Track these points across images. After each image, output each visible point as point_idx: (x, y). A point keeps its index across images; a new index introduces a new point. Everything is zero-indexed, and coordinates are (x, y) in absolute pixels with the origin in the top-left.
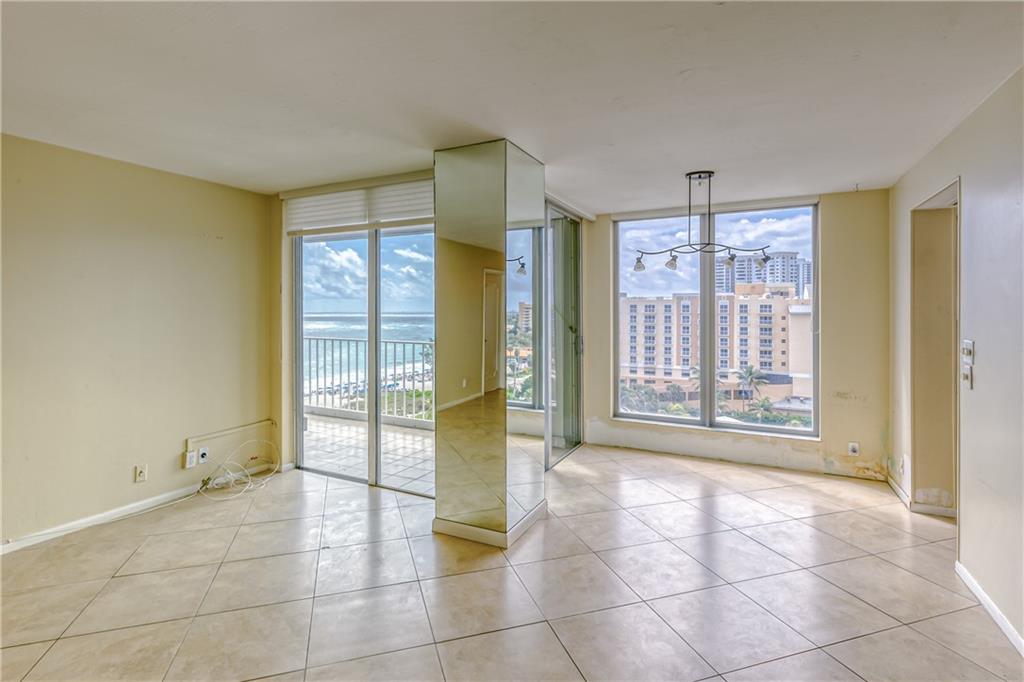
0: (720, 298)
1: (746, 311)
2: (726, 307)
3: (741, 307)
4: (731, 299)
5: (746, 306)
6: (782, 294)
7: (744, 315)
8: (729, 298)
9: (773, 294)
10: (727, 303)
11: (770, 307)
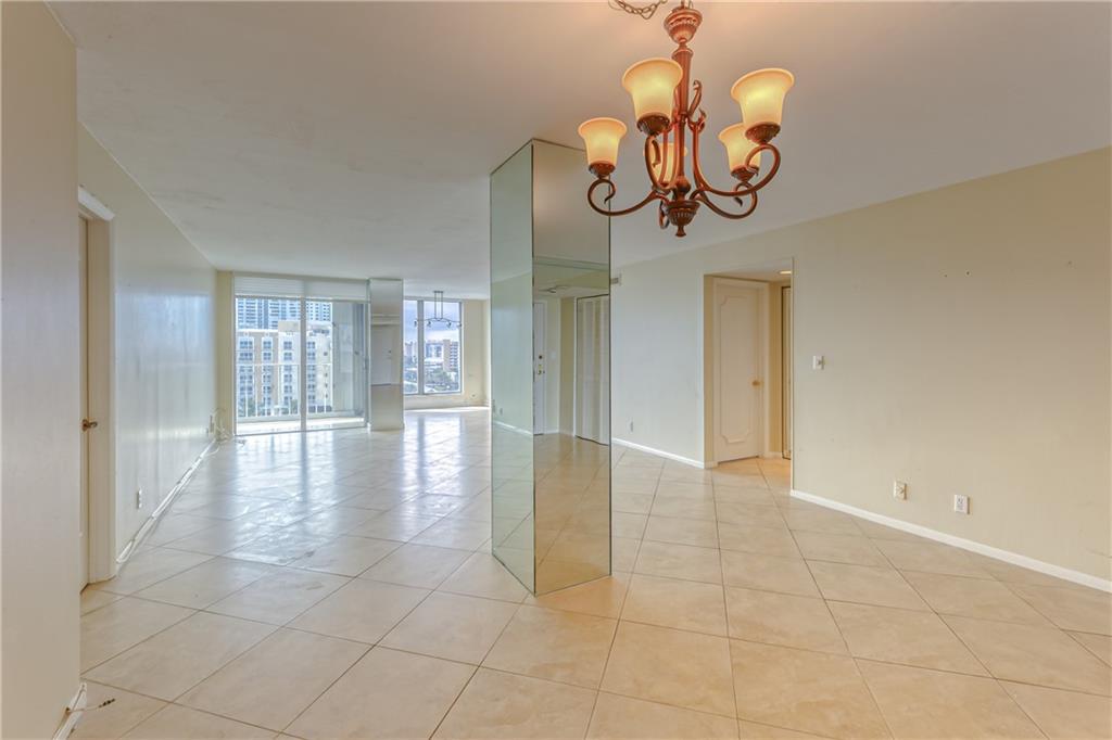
0: (242, 334)
1: (290, 348)
2: (270, 343)
3: (285, 343)
4: (275, 336)
5: (290, 343)
6: (323, 332)
7: (288, 351)
8: (271, 334)
9: (315, 331)
10: (271, 339)
11: (314, 343)
